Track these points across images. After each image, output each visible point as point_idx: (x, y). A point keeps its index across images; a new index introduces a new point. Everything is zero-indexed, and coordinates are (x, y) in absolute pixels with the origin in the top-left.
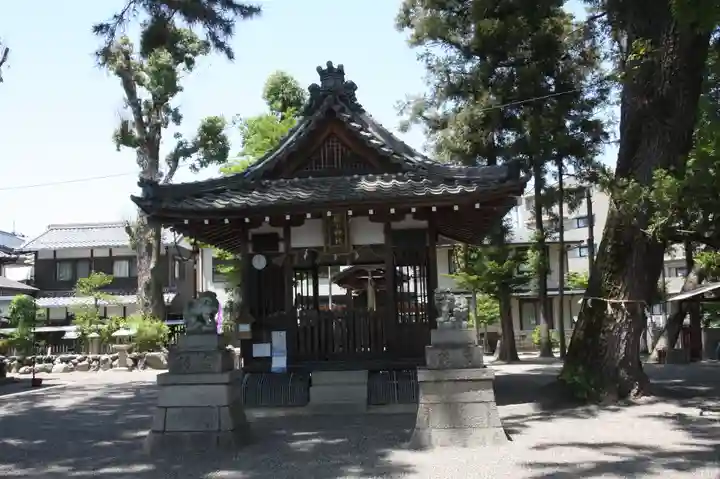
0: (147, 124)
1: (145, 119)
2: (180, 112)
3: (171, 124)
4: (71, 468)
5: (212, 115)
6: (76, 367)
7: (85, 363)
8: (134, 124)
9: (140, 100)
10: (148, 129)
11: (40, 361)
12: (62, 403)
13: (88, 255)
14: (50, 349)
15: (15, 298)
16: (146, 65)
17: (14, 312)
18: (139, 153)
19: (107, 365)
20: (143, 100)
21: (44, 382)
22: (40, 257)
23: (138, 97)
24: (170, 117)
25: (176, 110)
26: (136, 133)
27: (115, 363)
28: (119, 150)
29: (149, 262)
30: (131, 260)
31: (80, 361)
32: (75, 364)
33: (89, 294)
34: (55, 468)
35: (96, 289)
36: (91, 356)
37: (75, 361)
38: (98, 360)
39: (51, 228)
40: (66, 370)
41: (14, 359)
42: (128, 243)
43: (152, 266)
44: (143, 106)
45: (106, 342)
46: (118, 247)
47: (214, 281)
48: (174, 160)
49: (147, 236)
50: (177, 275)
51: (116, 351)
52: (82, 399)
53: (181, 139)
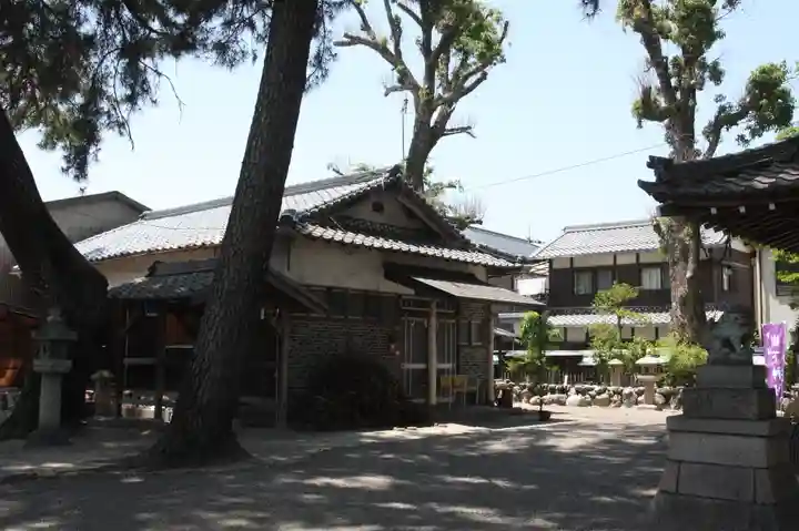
0: (676, 89)
1: (673, 82)
2: (721, 67)
3: (709, 84)
4: (556, 524)
5: (765, 63)
6: (593, 401)
7: (605, 396)
8: (659, 90)
9: (667, 58)
10: (678, 95)
11: (553, 391)
12: (567, 444)
13: (611, 262)
14: (566, 377)
15: (526, 315)
16: (672, 11)
17: (526, 332)
18: (668, 128)
19: (631, 401)
20: (670, 58)
21: (552, 417)
22: (555, 266)
23: (664, 54)
24: (707, 74)
25: (716, 64)
26: (663, 103)
27: (640, 399)
28: (640, 126)
29: (685, 269)
30: (663, 267)
31: (599, 393)
32: (593, 397)
33: (610, 311)
34: (539, 522)
35: (619, 305)
36: (611, 388)
37: (592, 393)
38: (620, 393)
39: (568, 230)
40: (582, 404)
41: (524, 387)
42: (658, 246)
43: (689, 274)
44: (670, 66)
45: (629, 372)
46: (647, 250)
47: (777, 295)
48: (714, 132)
49: (682, 235)
50: (726, 287)
51: (641, 383)
52: (591, 440)
53: (723, 103)
